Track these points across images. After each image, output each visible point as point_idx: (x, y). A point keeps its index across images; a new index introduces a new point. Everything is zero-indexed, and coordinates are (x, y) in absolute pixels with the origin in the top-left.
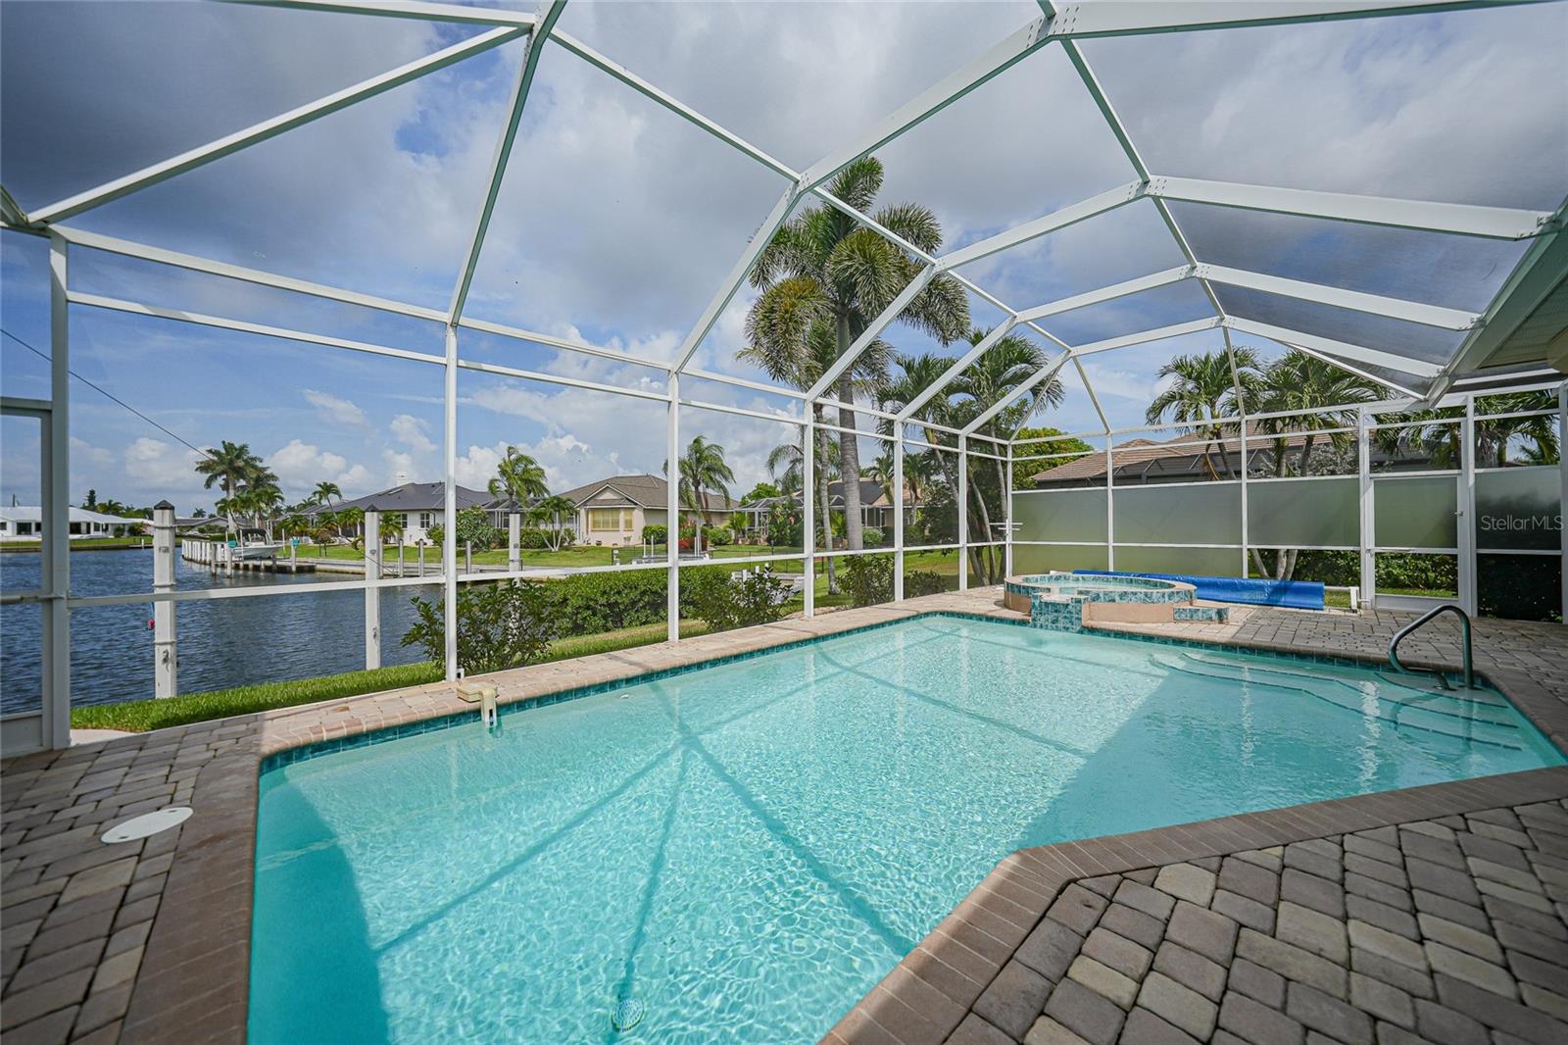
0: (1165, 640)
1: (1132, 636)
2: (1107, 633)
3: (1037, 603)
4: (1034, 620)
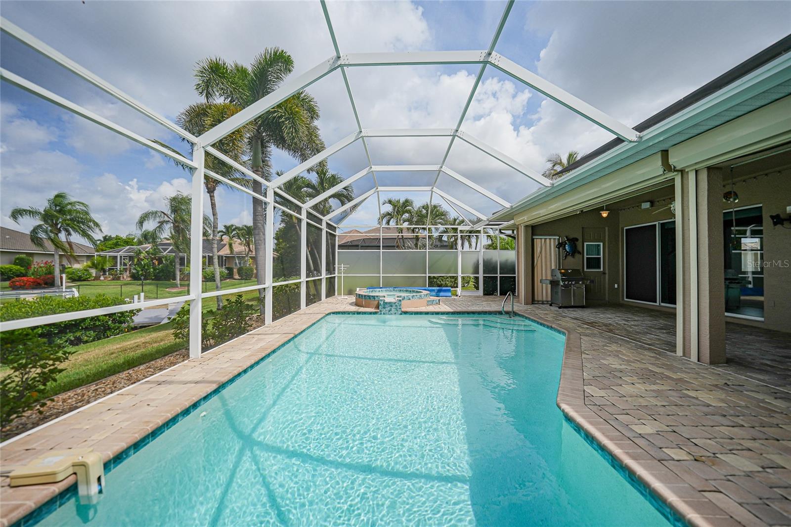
0: (432, 313)
1: (421, 313)
2: (411, 313)
3: (382, 303)
4: (381, 311)
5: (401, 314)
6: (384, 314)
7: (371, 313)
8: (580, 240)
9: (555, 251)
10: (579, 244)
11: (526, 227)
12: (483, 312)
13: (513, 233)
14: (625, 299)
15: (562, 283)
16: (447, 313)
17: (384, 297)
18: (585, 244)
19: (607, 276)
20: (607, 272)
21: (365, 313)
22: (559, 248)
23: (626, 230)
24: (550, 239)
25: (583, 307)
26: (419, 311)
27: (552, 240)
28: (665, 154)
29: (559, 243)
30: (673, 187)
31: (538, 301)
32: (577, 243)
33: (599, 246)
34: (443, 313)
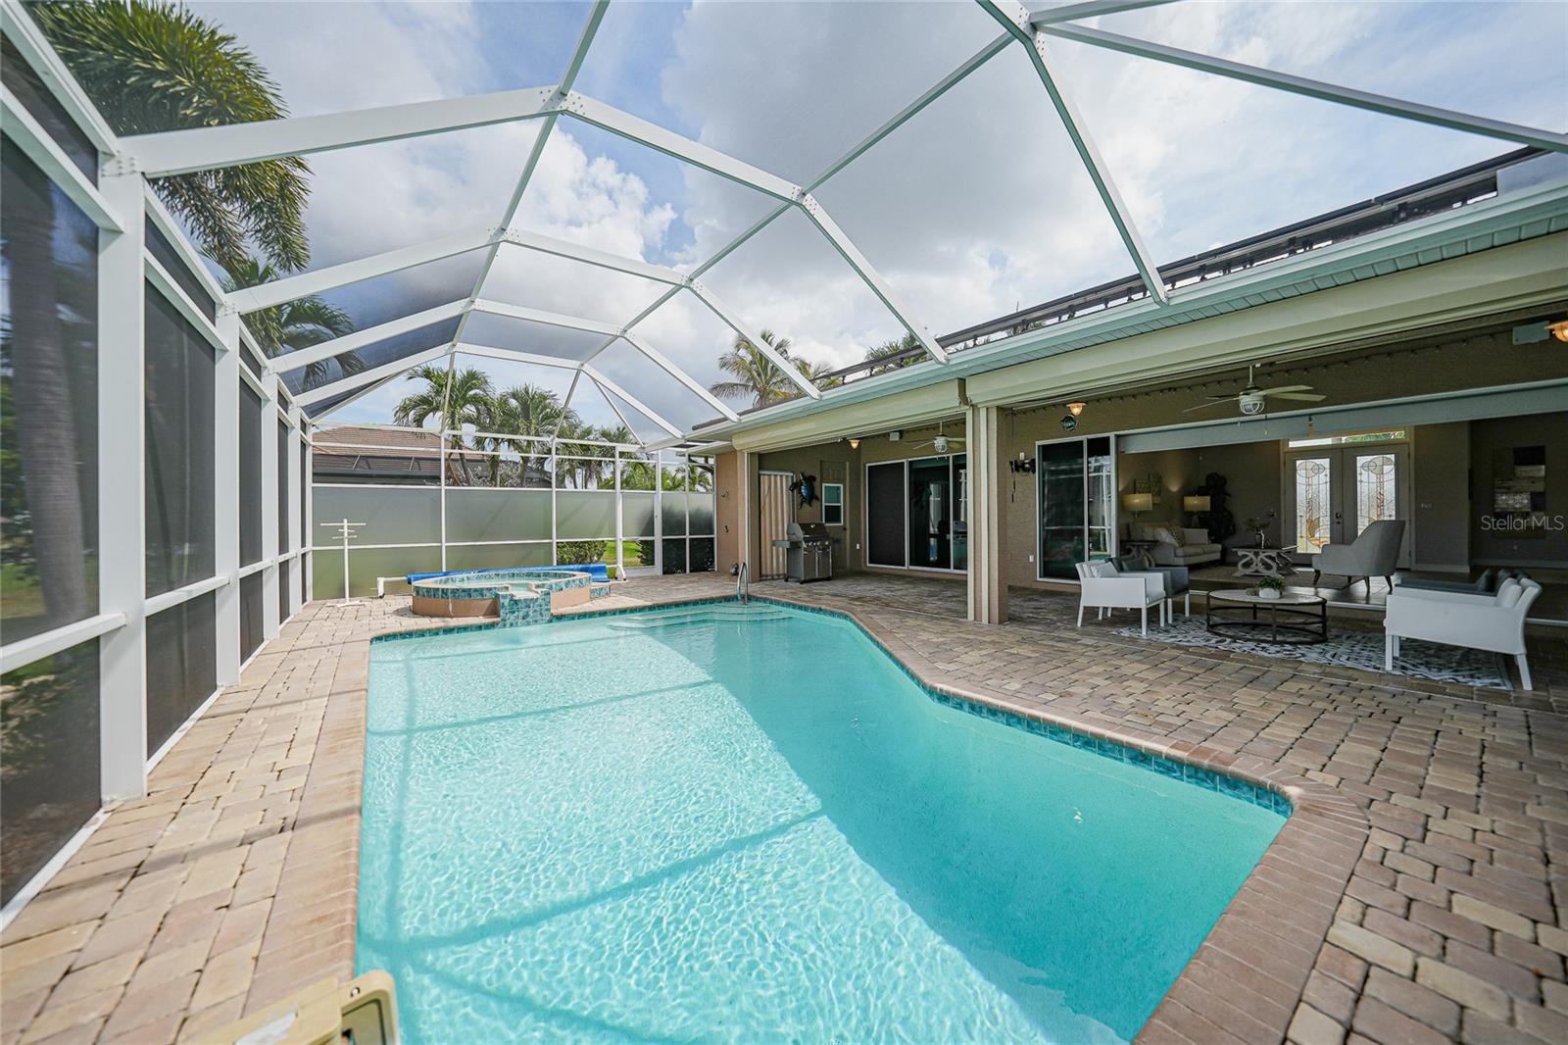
0: (614, 612)
1: (591, 614)
2: (572, 617)
3: (506, 602)
4: (504, 620)
5: (550, 621)
6: (511, 625)
7: (480, 627)
8: (818, 480)
9: (788, 495)
10: (817, 484)
11: (751, 454)
12: (701, 600)
13: (706, 461)
14: (868, 565)
15: (804, 545)
16: (641, 609)
17: (507, 588)
18: (824, 485)
19: (848, 532)
20: (848, 527)
21: (465, 629)
22: (792, 491)
23: (869, 467)
24: (781, 476)
25: (828, 579)
26: (587, 610)
27: (784, 478)
28: (962, 382)
29: (793, 484)
30: (964, 422)
31: (767, 576)
32: (815, 483)
33: (838, 488)
34: (633, 610)
